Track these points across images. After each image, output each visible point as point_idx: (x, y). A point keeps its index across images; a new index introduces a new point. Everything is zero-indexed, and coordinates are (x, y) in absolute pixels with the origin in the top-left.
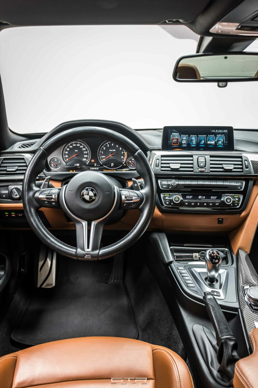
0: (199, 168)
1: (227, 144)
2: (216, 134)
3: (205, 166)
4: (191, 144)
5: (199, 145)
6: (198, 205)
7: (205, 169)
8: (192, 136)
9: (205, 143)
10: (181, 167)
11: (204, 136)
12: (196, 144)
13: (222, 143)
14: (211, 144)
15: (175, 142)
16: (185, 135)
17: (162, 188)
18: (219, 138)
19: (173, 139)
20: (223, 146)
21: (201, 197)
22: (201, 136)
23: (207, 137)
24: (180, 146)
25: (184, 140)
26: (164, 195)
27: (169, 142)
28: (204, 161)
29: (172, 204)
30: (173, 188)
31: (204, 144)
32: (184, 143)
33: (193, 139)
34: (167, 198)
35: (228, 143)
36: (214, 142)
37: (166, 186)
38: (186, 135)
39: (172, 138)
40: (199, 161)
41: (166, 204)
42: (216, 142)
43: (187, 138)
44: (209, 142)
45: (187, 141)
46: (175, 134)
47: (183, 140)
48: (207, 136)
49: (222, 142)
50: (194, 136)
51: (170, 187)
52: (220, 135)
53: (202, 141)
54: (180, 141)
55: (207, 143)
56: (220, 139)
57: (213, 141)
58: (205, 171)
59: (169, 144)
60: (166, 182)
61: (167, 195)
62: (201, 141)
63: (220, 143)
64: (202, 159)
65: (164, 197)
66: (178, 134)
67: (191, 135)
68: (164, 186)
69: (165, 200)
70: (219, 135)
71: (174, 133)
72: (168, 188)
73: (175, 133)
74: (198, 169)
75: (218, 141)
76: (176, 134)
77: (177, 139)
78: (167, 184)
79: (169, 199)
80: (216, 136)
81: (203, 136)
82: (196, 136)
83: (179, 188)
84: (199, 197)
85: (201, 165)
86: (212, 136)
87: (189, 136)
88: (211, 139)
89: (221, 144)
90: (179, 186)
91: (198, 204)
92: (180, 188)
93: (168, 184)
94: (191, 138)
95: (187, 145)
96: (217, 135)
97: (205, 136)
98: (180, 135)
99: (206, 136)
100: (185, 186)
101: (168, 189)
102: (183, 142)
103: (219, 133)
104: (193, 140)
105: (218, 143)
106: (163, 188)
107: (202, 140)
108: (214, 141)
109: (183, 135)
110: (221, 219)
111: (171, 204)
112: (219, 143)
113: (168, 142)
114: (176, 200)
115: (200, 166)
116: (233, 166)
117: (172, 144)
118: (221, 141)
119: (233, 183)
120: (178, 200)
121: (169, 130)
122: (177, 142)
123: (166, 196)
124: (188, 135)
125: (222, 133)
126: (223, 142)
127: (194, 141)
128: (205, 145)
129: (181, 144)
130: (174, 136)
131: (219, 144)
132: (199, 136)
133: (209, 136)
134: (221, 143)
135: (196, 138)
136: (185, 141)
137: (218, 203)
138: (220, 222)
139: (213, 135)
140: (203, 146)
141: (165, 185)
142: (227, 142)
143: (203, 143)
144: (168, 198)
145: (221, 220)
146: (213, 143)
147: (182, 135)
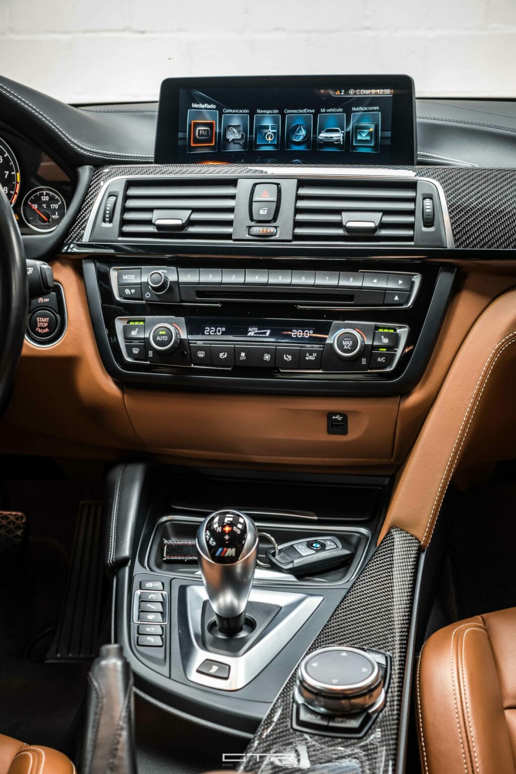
0: (253, 224)
1: (388, 142)
2: (347, 105)
3: (275, 219)
4: (258, 143)
5: (288, 147)
6: (241, 359)
7: (276, 227)
8: (262, 111)
9: (310, 137)
10: (191, 223)
11: (305, 111)
12: (276, 143)
13: (371, 138)
14: (329, 143)
15: (202, 135)
16: (237, 111)
17: (120, 296)
18: (359, 120)
19: (196, 125)
20: (375, 147)
21: (256, 330)
22: (295, 111)
23: (315, 115)
24: (219, 150)
25: (235, 127)
26: (128, 322)
27: (180, 135)
28: (275, 199)
29: (151, 354)
30: (156, 299)
31: (306, 141)
32: (233, 140)
33: (268, 122)
34: (134, 333)
35: (392, 138)
36: (342, 135)
37: (133, 291)
38: (241, 111)
39: (193, 122)
40: (254, 199)
41: (130, 354)
42: (348, 133)
43: (243, 119)
44: (323, 135)
45: (245, 131)
46: (201, 106)
47: (230, 126)
48: (318, 112)
49: (370, 134)
50: (270, 112)
51: (148, 295)
52: (366, 109)
53: (298, 132)
54: (220, 133)
55: (315, 138)
56: (363, 124)
57: (337, 131)
58: (275, 235)
59: (180, 143)
60: (135, 277)
61: (137, 323)
62: (294, 130)
63: (363, 136)
64: (265, 194)
65: (126, 330)
66: (214, 106)
67: (258, 111)
68: (127, 291)
69: (127, 339)
70: (361, 109)
71: (197, 103)
72: (140, 297)
73: (203, 104)
74: (250, 227)
75: (358, 129)
76: (206, 105)
77: (210, 125)
78: (140, 282)
79: (142, 336)
80: (349, 113)
81: (301, 111)
82: (277, 111)
83: (178, 299)
84: (250, 329)
85: (261, 212)
86: (334, 110)
87: (252, 114)
88: (331, 124)
89: (366, 141)
90: (177, 290)
91: (243, 354)
92: (183, 299)
93: (141, 284)
94: (260, 119)
95: (244, 146)
96: (354, 109)
97: (311, 111)
98: (220, 108)
99: (313, 111)
100: (198, 289)
101: (142, 300)
102: (230, 137)
103: (360, 102)
104: (267, 127)
105: (356, 137)
106: (125, 298)
107: (297, 126)
108: (342, 129)
109: (230, 111)
110: (341, 414)
111: (147, 354)
112: (359, 138)
113: (177, 135)
114: (158, 338)
115: (255, 218)
116: (377, 217)
117: (192, 145)
118: (368, 130)
119: (375, 281)
120: (166, 338)
121: (182, 92)
122: (207, 135)
123: (134, 328)
124: (247, 111)
125: (373, 101)
126: (374, 135)
127: (270, 131)
128: (308, 147)
129: (223, 142)
130: (199, 114)
131: (361, 141)
132: (289, 111)
133: (323, 110)
134: (368, 138)
135: (275, 120)
136: (239, 132)
137: (315, 355)
138: (338, 426)
139: (340, 110)
140: (301, 148)
141: (130, 285)
142: (388, 134)
143: (301, 138)
144: (138, 332)
145: (339, 418)
146: (338, 136)
147: (228, 111)
